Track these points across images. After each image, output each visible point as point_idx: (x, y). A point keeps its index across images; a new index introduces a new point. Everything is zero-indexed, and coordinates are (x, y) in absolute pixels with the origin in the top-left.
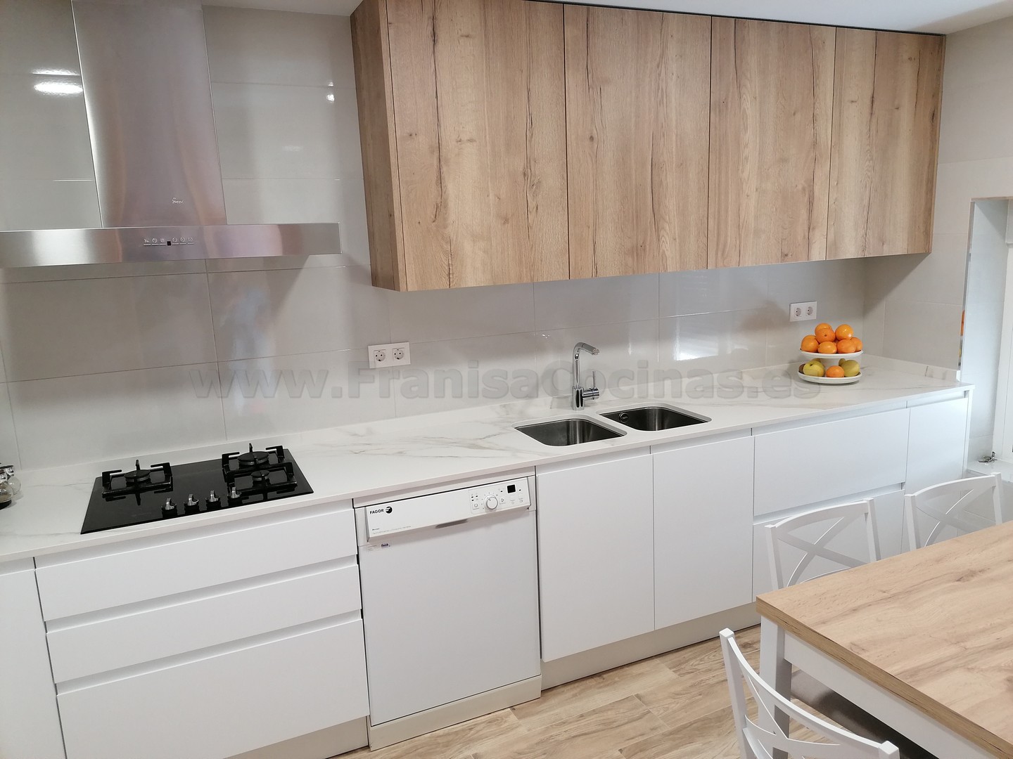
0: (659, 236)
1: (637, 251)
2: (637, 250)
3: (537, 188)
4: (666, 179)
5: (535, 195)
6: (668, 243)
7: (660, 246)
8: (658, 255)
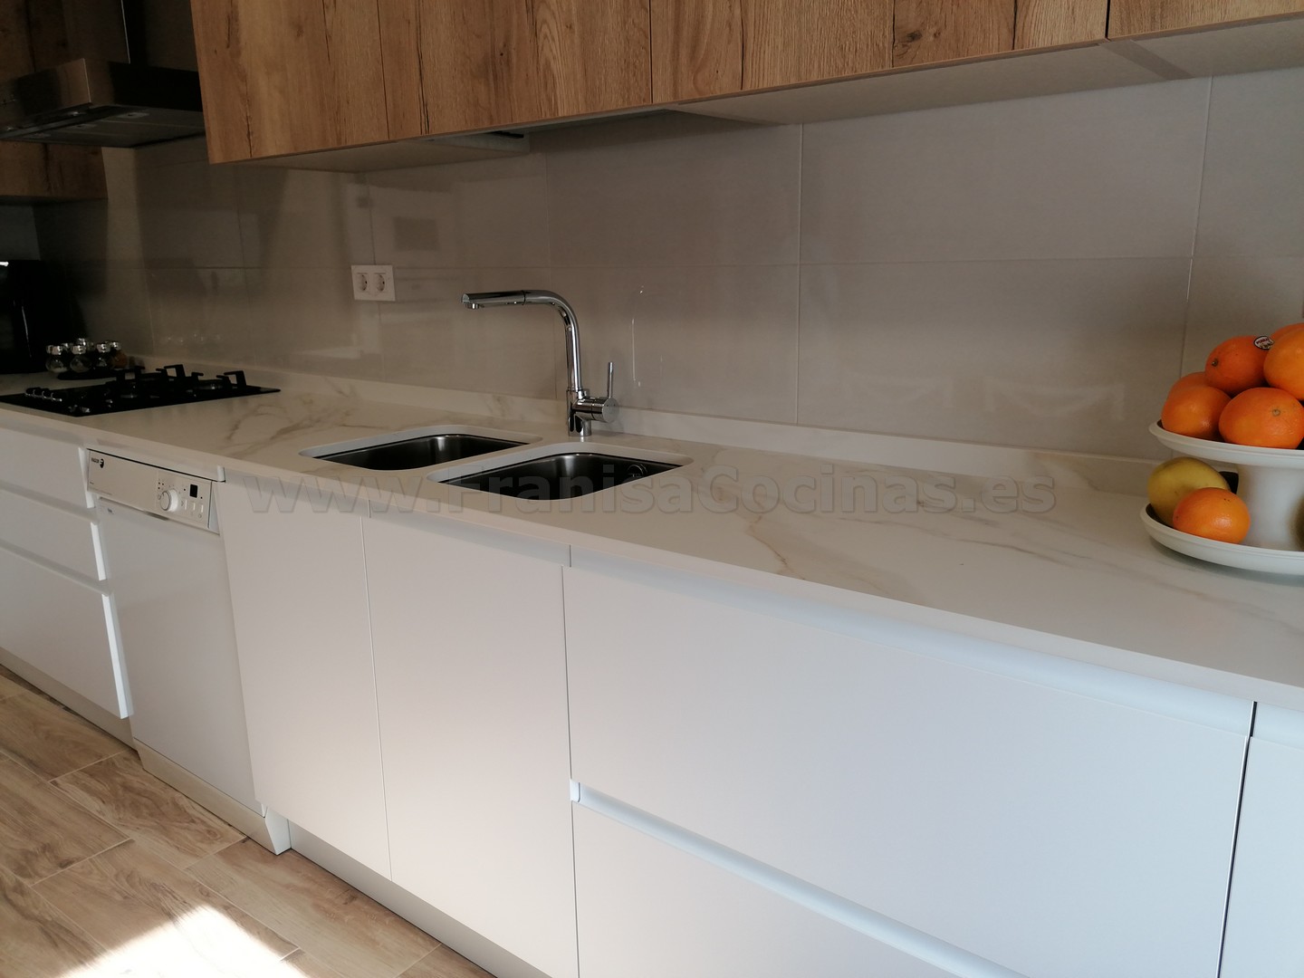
1: (496, 67)
2: (494, 64)
6: (556, 39)
7: (540, 48)
8: (535, 72)
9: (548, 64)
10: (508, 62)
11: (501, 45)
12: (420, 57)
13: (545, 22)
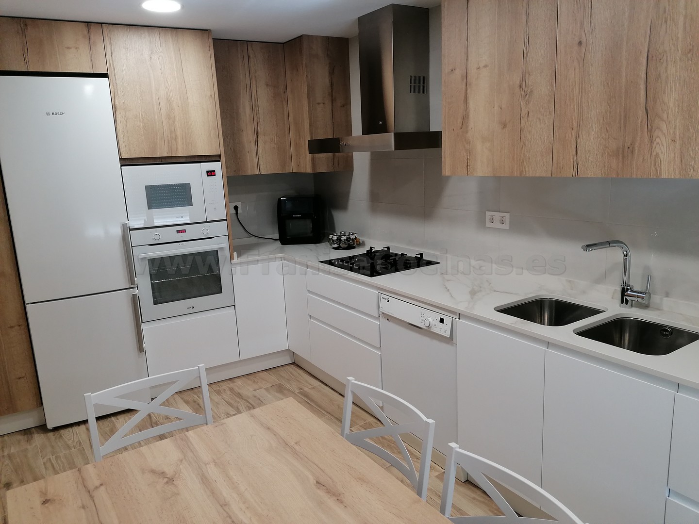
0: (652, 137)
1: (625, 153)
2: (623, 152)
3: (529, 96)
4: (666, 71)
5: (528, 103)
6: (665, 145)
7: (653, 148)
8: (649, 158)
9: (657, 155)
10: (632, 152)
11: (629, 144)
12: (577, 144)
13: (659, 137)
